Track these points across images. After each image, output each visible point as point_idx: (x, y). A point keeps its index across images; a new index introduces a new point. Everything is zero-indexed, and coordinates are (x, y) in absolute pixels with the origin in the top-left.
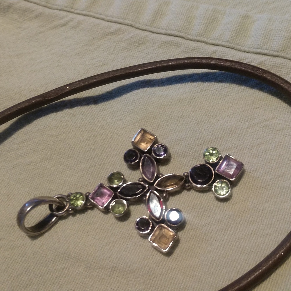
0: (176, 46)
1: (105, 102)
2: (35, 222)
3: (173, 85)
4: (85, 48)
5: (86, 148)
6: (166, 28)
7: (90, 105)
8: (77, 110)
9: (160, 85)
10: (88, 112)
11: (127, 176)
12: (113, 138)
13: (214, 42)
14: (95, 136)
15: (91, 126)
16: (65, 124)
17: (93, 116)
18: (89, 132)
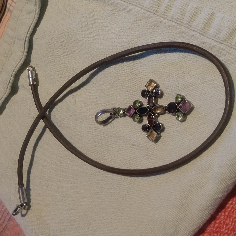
0: (175, 29)
1: (139, 59)
2: (106, 118)
3: (171, 53)
4: (133, 25)
5: (127, 85)
6: (171, 17)
7: (131, 61)
8: (125, 64)
9: (165, 52)
10: (130, 65)
12: (140, 81)
13: (193, 29)
14: (132, 79)
15: (130, 73)
16: (119, 72)
17: (132, 68)
18: (129, 77)
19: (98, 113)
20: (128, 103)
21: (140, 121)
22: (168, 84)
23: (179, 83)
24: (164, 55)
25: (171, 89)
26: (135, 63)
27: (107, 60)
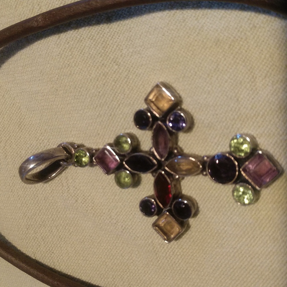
1: (121, 20)
5: (93, 91)
8: (85, 32)
10: (98, 37)
11: (140, 136)
12: (128, 79)
14: (106, 74)
15: (101, 59)
16: (70, 53)
17: (104, 43)
18: (98, 67)
19: (28, 161)
20: (99, 134)
21: (136, 183)
22: (206, 98)
23: (238, 100)
24: (194, 15)
25: (217, 112)
26: (111, 30)
27: (35, 24)
